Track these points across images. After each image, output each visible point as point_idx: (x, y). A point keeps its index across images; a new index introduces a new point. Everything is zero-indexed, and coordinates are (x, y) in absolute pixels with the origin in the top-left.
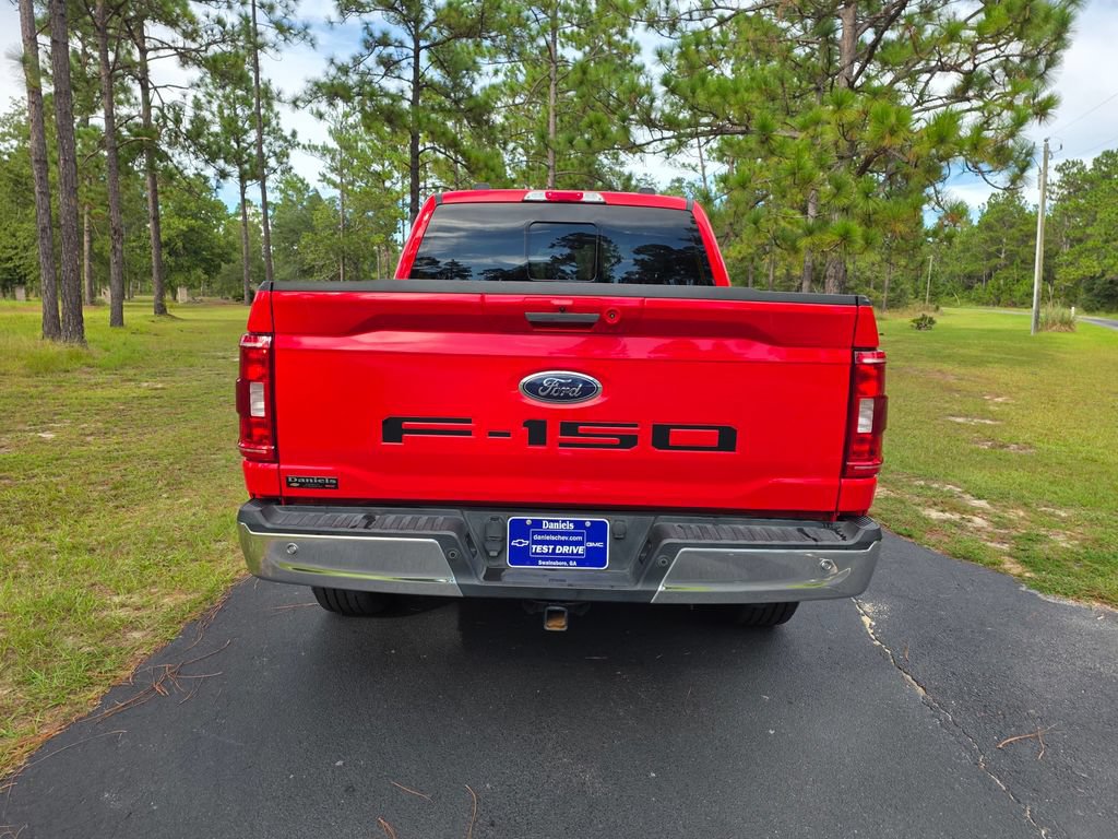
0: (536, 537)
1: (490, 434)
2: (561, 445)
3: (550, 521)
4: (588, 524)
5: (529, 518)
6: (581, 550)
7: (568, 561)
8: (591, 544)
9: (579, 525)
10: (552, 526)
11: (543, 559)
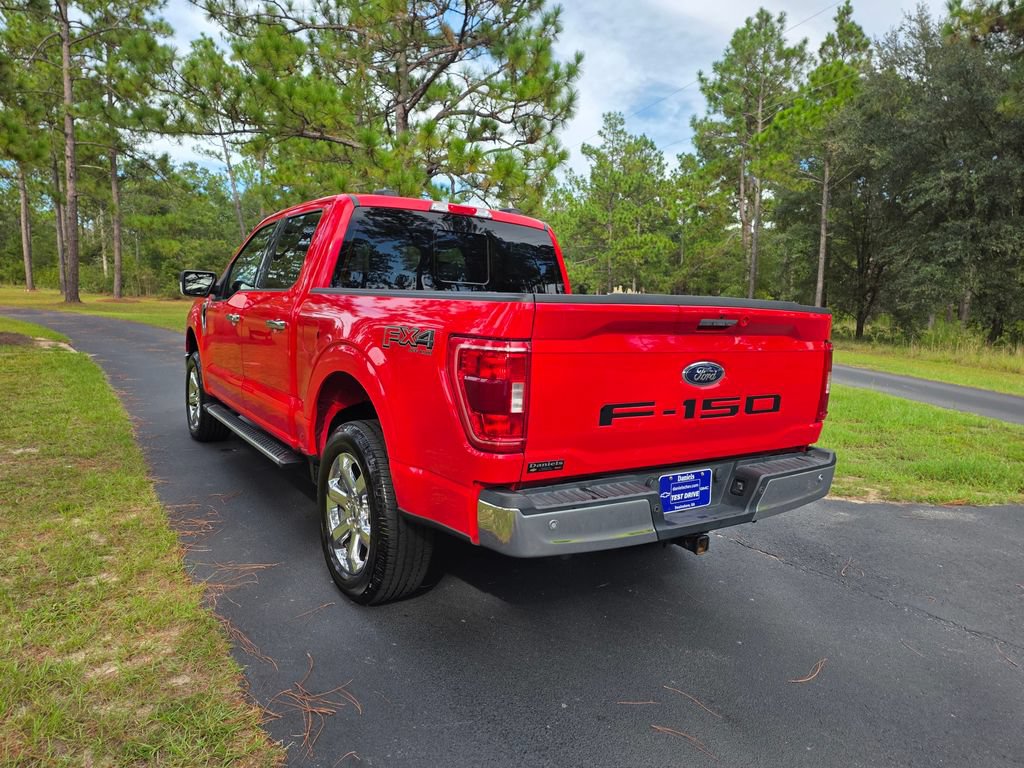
0: (675, 489)
1: (665, 413)
2: (702, 417)
3: (682, 475)
4: (703, 474)
5: (670, 475)
6: (697, 494)
7: (690, 503)
8: (703, 489)
9: (697, 475)
10: (684, 479)
11: (678, 505)
